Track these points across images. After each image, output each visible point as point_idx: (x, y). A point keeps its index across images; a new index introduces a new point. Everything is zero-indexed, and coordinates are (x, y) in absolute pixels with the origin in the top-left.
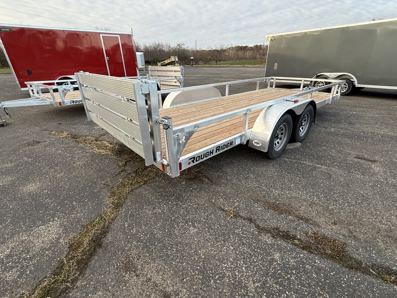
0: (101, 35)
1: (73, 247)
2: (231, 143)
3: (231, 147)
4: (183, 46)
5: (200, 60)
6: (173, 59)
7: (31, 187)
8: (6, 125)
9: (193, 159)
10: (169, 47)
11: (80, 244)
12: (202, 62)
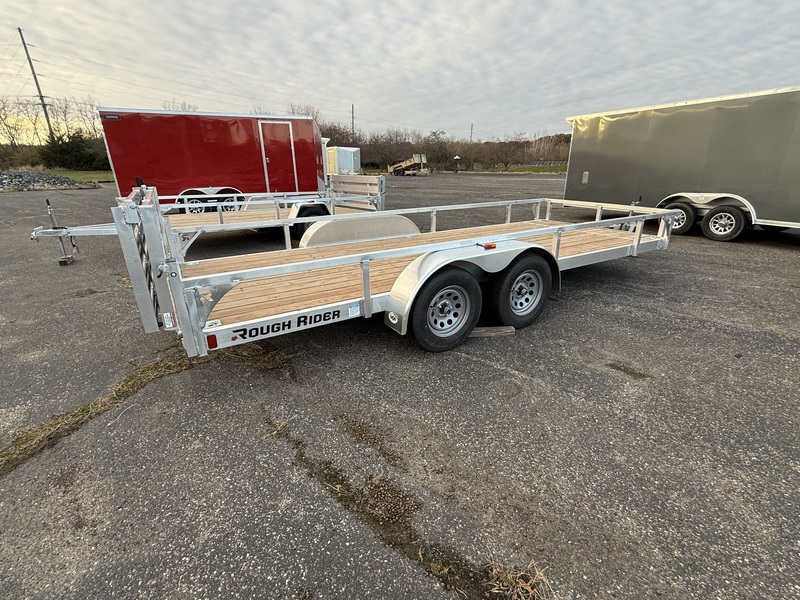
0: (260, 122)
1: (17, 442)
2: (337, 314)
3: (336, 320)
4: (441, 136)
5: (475, 161)
6: (416, 159)
7: (32, 356)
8: (71, 263)
9: (242, 332)
10: (419, 137)
11: (29, 438)
12: (480, 166)
